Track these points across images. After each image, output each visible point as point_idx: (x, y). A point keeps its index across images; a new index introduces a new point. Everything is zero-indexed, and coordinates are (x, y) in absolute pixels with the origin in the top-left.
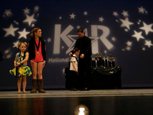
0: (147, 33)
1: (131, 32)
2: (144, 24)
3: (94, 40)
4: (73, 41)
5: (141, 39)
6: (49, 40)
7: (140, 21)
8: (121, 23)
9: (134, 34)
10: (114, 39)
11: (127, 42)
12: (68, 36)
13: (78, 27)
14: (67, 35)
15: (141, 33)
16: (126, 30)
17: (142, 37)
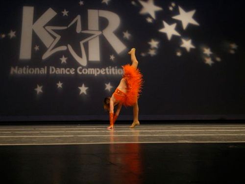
0: (185, 26)
1: (158, 24)
2: (181, 10)
3: (93, 37)
4: (55, 38)
5: (174, 37)
6: (12, 34)
7: (173, 5)
8: (141, 7)
9: (162, 26)
10: (127, 35)
11: (150, 41)
12: (46, 28)
13: (65, 13)
14: (44, 27)
15: (174, 26)
16: (149, 20)
17: (177, 34)
